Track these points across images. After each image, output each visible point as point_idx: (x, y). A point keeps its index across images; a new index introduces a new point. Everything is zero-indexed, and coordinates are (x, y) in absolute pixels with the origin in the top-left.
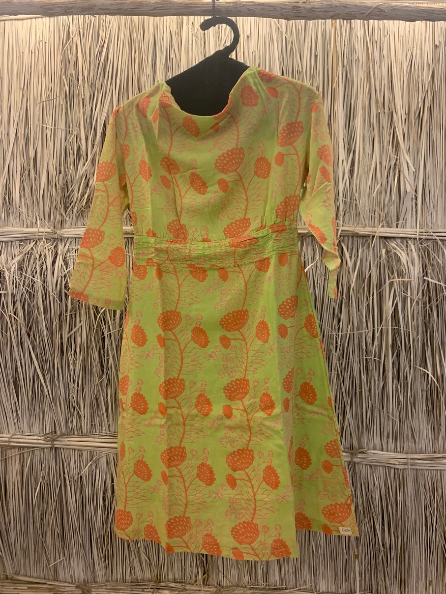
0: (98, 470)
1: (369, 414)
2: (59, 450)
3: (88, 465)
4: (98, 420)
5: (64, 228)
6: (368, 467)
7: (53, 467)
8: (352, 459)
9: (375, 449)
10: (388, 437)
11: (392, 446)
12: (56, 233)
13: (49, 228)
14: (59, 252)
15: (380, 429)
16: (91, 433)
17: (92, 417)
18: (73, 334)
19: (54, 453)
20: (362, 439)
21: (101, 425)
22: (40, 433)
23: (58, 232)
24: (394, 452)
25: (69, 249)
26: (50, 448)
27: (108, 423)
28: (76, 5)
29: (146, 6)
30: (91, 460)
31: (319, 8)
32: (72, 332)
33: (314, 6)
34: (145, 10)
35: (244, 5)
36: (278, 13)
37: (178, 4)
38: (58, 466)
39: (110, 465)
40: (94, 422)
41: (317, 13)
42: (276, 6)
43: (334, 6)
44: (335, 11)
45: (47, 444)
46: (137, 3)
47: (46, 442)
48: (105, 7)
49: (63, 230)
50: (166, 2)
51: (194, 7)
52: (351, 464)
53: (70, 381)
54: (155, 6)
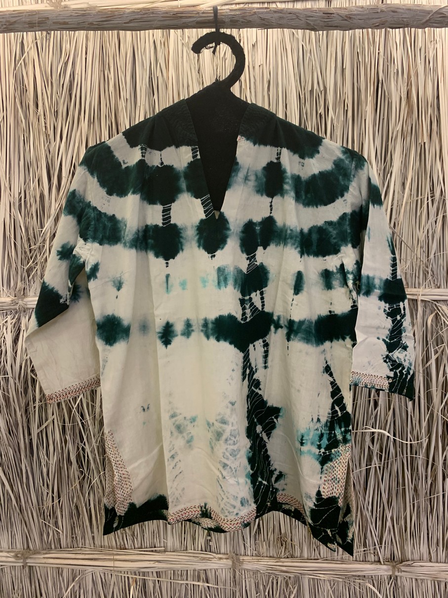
0: (82, 591)
2: (34, 568)
3: (70, 587)
4: (79, 532)
5: (26, 297)
6: (414, 580)
7: (28, 586)
8: (394, 573)
9: (421, 559)
10: (438, 544)
11: (442, 555)
12: (17, 304)
13: (9, 296)
14: (23, 327)
15: (428, 534)
16: (73, 545)
17: (73, 528)
18: (45, 430)
19: (27, 571)
20: (406, 548)
21: (83, 537)
22: (9, 548)
23: (20, 302)
24: (445, 563)
26: (23, 566)
27: (93, 535)
28: (21, 19)
29: (119, 18)
30: (73, 581)
31: (358, 15)
32: (44, 427)
33: (351, 11)
34: (119, 23)
35: (255, 12)
36: (302, 22)
37: (164, 13)
38: (33, 587)
39: (97, 585)
40: (75, 534)
41: (355, 21)
42: (299, 13)
43: (379, 11)
44: (380, 18)
45: (18, 563)
46: (106, 13)
47: (16, 560)
48: (61, 21)
49: (26, 299)
50: (147, 12)
51: (186, 17)
52: (392, 578)
53: (44, 485)
54: (132, 18)
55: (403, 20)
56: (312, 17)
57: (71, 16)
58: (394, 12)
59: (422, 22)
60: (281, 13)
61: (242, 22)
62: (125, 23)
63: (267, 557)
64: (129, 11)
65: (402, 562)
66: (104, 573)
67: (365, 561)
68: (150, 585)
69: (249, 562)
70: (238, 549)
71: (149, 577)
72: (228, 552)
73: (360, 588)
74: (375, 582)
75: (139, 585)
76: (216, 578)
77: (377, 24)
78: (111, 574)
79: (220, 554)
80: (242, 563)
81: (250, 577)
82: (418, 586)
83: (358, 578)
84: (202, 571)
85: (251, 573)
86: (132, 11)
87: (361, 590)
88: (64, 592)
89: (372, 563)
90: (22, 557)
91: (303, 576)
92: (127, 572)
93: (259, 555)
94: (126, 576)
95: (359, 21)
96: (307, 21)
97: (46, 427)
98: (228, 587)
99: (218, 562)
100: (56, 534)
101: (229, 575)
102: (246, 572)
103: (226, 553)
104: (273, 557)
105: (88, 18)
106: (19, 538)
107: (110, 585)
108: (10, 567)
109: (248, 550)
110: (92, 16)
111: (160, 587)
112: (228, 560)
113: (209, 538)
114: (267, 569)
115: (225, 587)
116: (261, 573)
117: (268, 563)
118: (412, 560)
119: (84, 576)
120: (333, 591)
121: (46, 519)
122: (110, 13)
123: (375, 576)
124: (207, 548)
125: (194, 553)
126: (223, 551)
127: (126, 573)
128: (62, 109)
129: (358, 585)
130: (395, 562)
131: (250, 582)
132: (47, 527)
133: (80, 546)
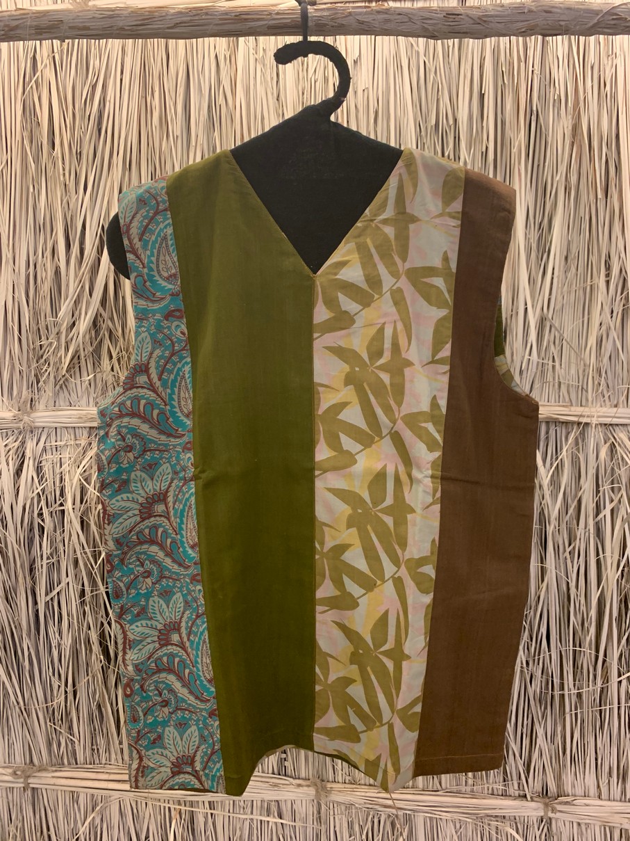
0: (105, 826)
1: (577, 735)
2: (39, 791)
3: (89, 820)
4: (102, 742)
5: (36, 411)
6: (575, 825)
7: (30, 818)
8: (546, 813)
9: (586, 796)
10: (610, 774)
11: (616, 790)
12: (21, 420)
13: (10, 410)
14: (28, 454)
15: (596, 759)
16: (93, 761)
17: (93, 737)
18: (56, 597)
19: (30, 795)
20: (564, 777)
21: (108, 750)
22: (5, 763)
24: (621, 801)
25: (45, 447)
26: (24, 788)
27: (121, 746)
28: (24, 22)
29: (160, 20)
30: (93, 811)
31: (496, 16)
32: (55, 592)
33: (487, 11)
34: (159, 28)
35: (350, 12)
36: (416, 26)
37: (223, 14)
38: (38, 817)
39: (126, 818)
40: (97, 745)
41: (492, 25)
42: (412, 14)
43: (526, 11)
44: (528, 21)
45: (17, 783)
46: (142, 15)
47: (14, 778)
48: (81, 25)
49: (33, 415)
50: (199, 12)
51: (253, 20)
52: (544, 820)
53: (54, 675)
54: (178, 20)
55: (561, 26)
56: (431, 19)
57: (94, 18)
58: (546, 12)
59: (587, 26)
60: (386, 13)
61: (333, 27)
62: (168, 28)
63: (365, 785)
64: (174, 11)
65: (558, 797)
66: (136, 801)
67: (505, 795)
68: (200, 820)
69: (340, 791)
70: (324, 772)
71: (199, 808)
72: (311, 777)
73: (497, 833)
74: (519, 825)
75: (185, 820)
76: (293, 812)
77: (523, 30)
78: (146, 803)
79: (299, 778)
80: (328, 792)
81: (342, 814)
82: (582, 834)
83: (494, 819)
84: (273, 803)
85: (343, 808)
86: (178, 12)
87: (499, 837)
88: (80, 826)
89: (515, 798)
90: (23, 776)
91: (416, 814)
92: (169, 800)
93: (353, 782)
94: (167, 805)
95: (498, 25)
96: (424, 25)
97: (58, 593)
98: (310, 825)
99: (296, 790)
100: (70, 745)
101: (312, 810)
102: (335, 805)
103: (307, 777)
104: (375, 786)
105: (117, 20)
106: (18, 747)
107: (144, 818)
108: (6, 788)
109: (338, 775)
110: (123, 18)
111: (214, 824)
112: (311, 788)
113: (284, 756)
114: (365, 803)
115: (305, 825)
116: (356, 808)
117: (367, 794)
118: (572, 795)
119: (108, 804)
120: (458, 837)
121: (56, 723)
122: (147, 13)
123: (519, 817)
124: (282, 771)
125: (262, 777)
126: (303, 775)
127: (167, 801)
128: (87, 150)
129: (495, 830)
130: (549, 798)
131: (341, 820)
132: (58, 733)
133: (104, 761)
